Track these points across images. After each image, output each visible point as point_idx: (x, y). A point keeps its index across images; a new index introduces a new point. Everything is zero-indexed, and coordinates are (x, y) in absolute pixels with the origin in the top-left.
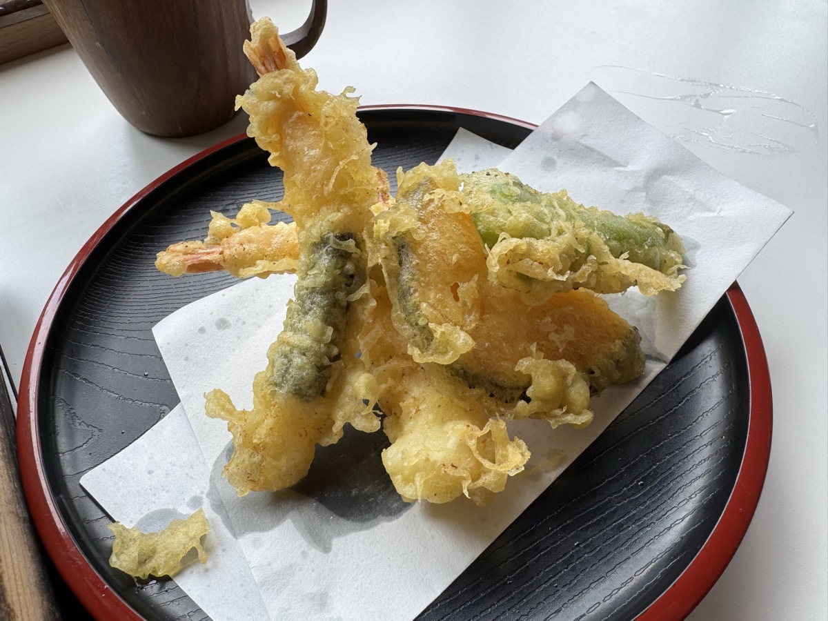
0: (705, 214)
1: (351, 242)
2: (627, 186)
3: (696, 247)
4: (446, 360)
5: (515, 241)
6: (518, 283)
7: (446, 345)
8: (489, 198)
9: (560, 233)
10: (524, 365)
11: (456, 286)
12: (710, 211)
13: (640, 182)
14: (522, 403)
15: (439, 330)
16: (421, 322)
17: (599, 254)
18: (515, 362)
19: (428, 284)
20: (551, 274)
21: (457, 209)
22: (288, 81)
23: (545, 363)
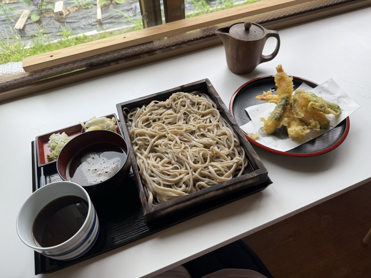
0: (346, 105)
1: (288, 99)
2: (334, 99)
3: (343, 110)
4: (300, 117)
5: (313, 102)
6: (312, 108)
7: (300, 115)
8: (310, 96)
9: (320, 103)
10: (311, 121)
11: (302, 108)
12: (347, 105)
13: (336, 98)
14: (309, 126)
15: (299, 113)
16: (297, 112)
17: (325, 107)
18: (309, 120)
19: (298, 107)
20: (317, 108)
21: (305, 97)
22: (282, 74)
23: (314, 121)
